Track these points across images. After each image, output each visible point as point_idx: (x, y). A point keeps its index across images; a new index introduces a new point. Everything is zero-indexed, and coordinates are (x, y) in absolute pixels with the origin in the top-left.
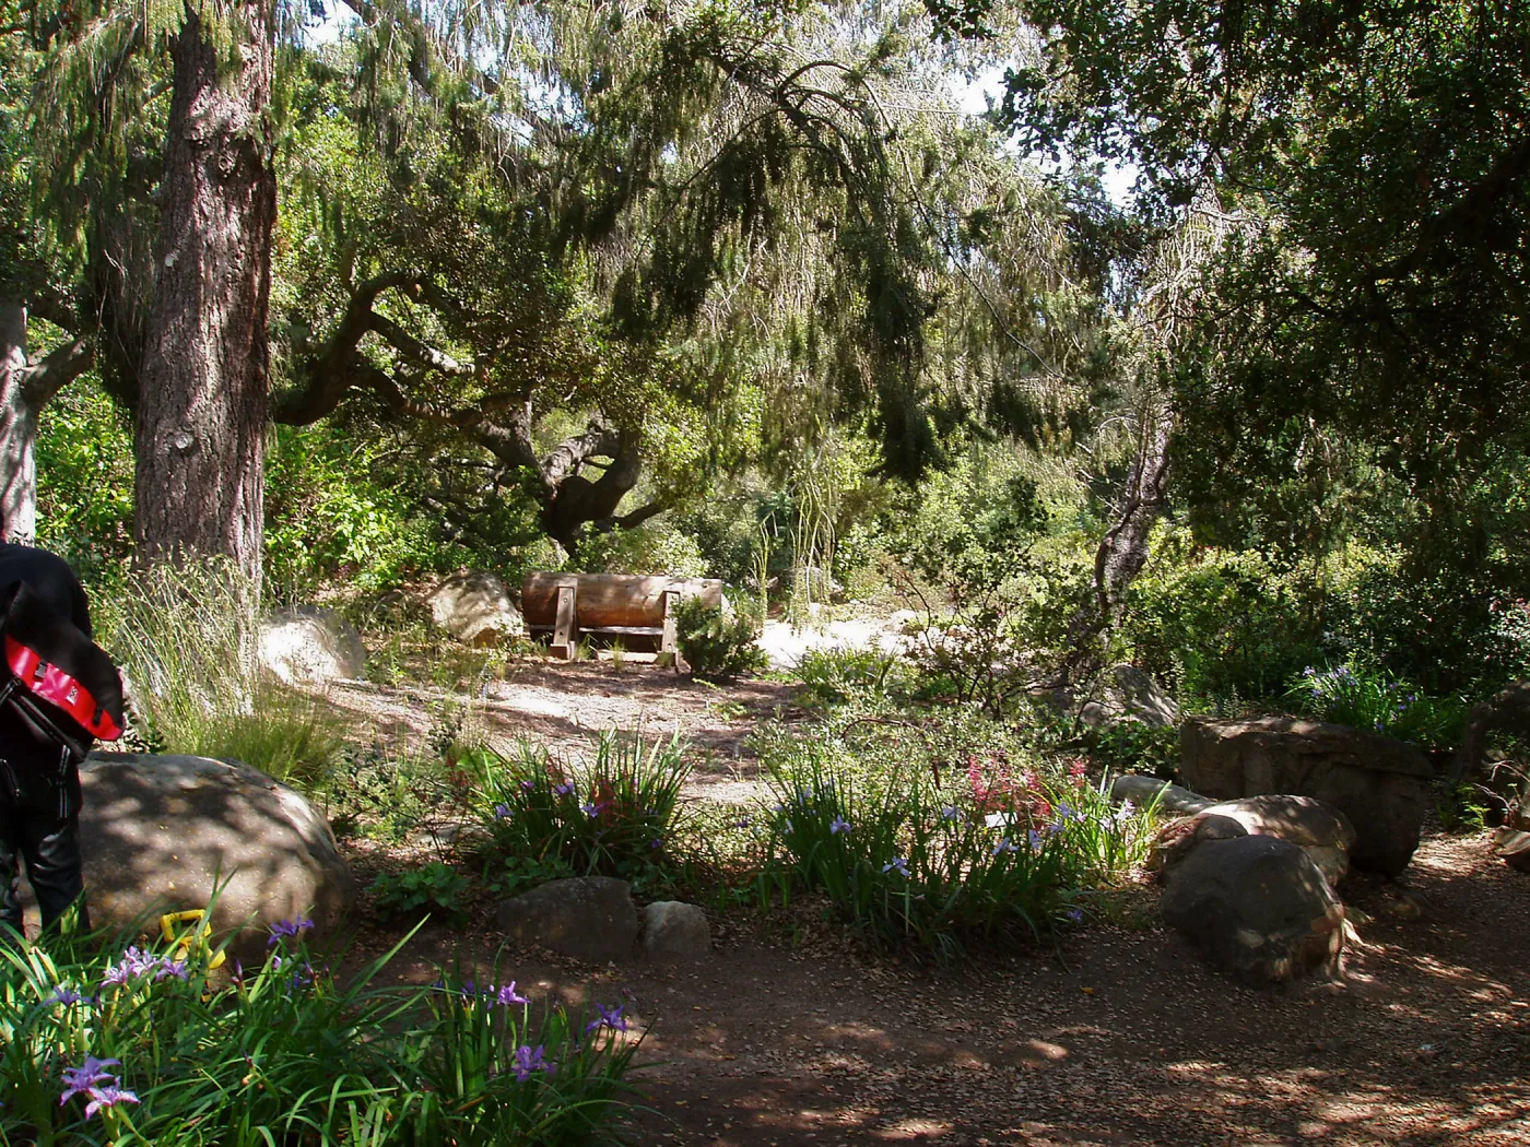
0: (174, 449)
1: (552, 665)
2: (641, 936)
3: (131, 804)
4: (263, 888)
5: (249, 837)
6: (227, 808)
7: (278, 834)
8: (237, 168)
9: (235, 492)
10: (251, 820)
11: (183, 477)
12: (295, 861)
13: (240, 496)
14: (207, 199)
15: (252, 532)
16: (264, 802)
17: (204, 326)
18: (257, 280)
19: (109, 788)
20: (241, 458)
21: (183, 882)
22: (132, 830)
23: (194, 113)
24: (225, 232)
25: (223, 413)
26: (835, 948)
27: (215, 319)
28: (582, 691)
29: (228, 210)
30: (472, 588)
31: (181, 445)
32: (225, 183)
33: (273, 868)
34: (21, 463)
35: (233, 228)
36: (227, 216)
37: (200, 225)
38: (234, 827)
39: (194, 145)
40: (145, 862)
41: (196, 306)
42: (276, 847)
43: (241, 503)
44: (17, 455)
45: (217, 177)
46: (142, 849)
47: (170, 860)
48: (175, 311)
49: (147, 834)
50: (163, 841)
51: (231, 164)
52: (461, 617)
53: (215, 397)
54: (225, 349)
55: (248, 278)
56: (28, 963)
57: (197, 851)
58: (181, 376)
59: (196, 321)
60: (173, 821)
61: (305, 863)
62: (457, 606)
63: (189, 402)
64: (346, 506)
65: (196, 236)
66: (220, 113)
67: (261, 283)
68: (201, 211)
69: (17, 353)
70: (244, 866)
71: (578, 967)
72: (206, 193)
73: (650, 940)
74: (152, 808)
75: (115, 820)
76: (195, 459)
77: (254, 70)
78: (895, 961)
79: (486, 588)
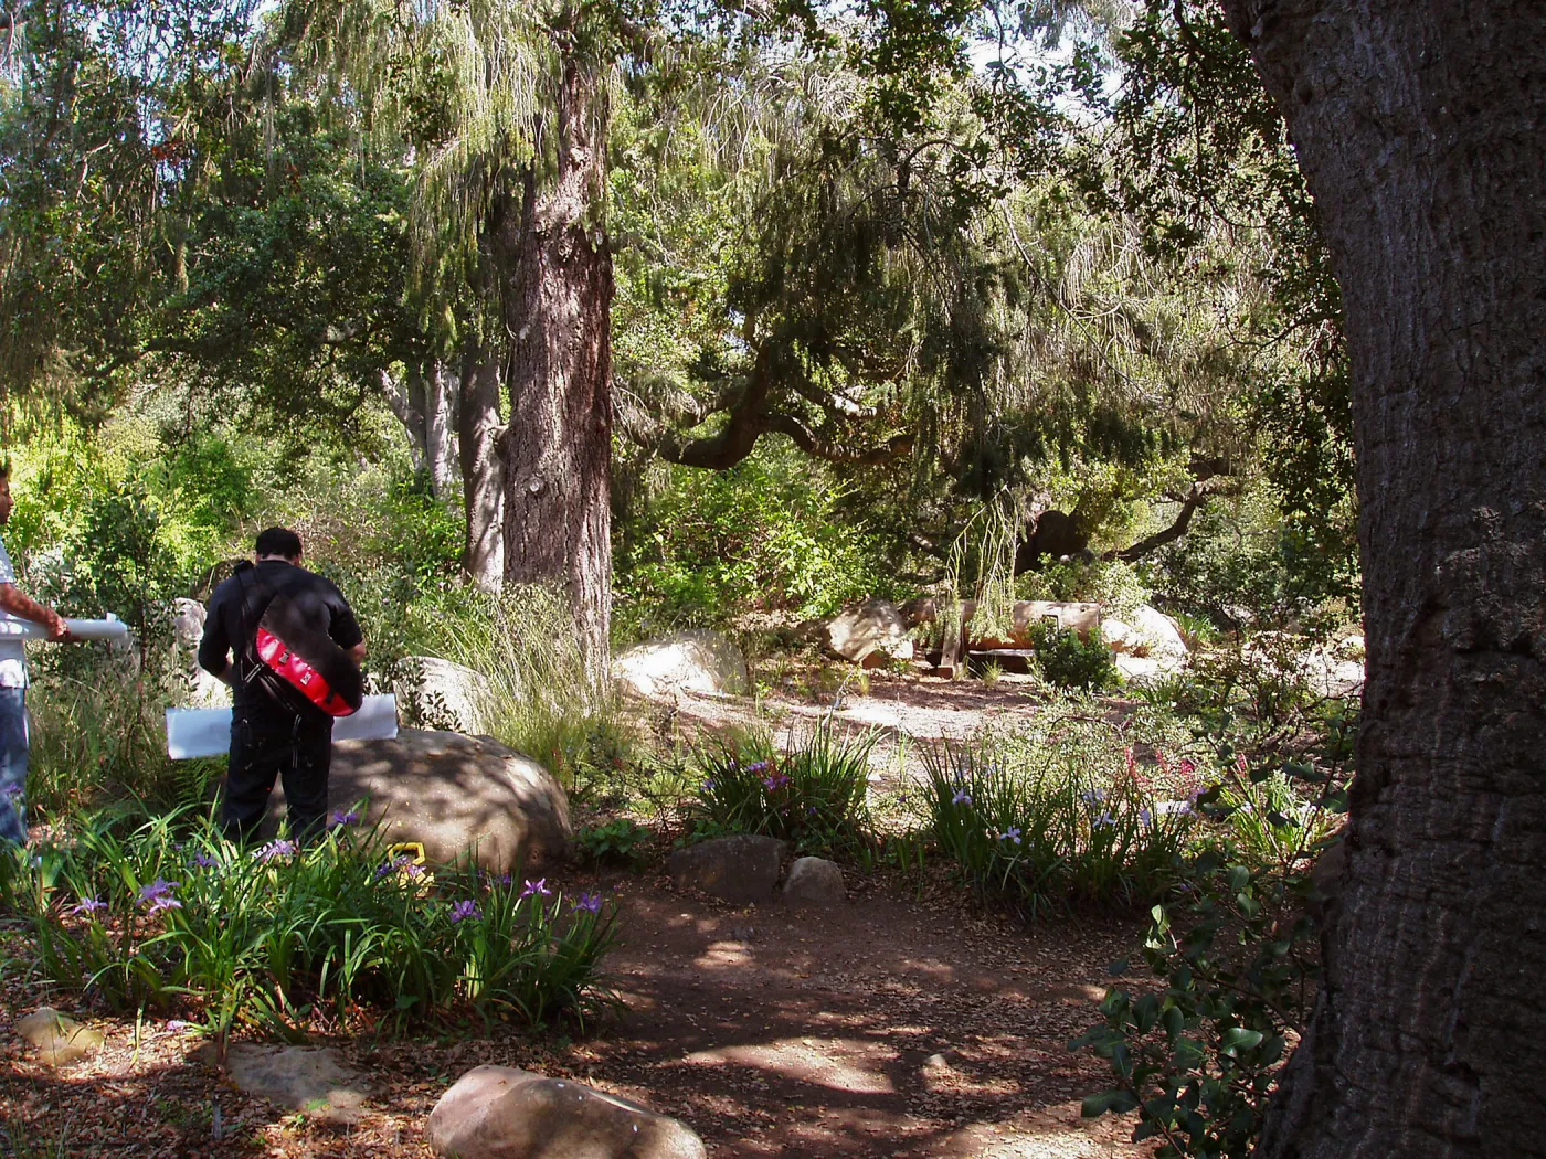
0: (529, 492)
1: (924, 684)
2: (780, 884)
3: (384, 766)
4: (474, 830)
5: (471, 793)
6: (460, 771)
7: (496, 792)
8: (574, 253)
9: (580, 527)
10: (477, 781)
11: (537, 515)
12: (503, 812)
13: (585, 529)
14: (550, 281)
15: (597, 562)
16: (493, 769)
17: (551, 388)
18: (596, 347)
19: (371, 752)
20: (585, 498)
21: (409, 823)
22: (379, 784)
23: (538, 209)
24: (565, 309)
25: (568, 461)
26: (951, 903)
27: (560, 382)
28: (934, 706)
29: (568, 289)
30: (867, 614)
31: (534, 488)
32: (566, 266)
33: (483, 818)
34: (495, 511)
35: (573, 305)
36: (568, 294)
37: (545, 304)
38: (461, 785)
39: (539, 237)
40: (382, 807)
41: (544, 371)
42: (491, 802)
43: (585, 537)
44: (492, 504)
45: (558, 261)
46: (382, 798)
47: (404, 807)
48: (529, 376)
49: (391, 786)
50: (401, 793)
51: (568, 250)
52: (856, 641)
53: (561, 447)
54: (568, 406)
55: (587, 345)
56: (220, 852)
57: (424, 802)
58: (534, 431)
59: (545, 383)
60: (414, 779)
61: (511, 815)
62: (853, 632)
63: (540, 452)
64: (791, 544)
65: (542, 314)
66: (559, 209)
67: (601, 349)
68: (546, 291)
69: (492, 413)
70: (460, 815)
71: (721, 905)
72: (549, 277)
73: (787, 888)
74: (399, 768)
75: (368, 776)
76: (546, 500)
77: (587, 169)
78: (1003, 917)
79: (879, 614)
